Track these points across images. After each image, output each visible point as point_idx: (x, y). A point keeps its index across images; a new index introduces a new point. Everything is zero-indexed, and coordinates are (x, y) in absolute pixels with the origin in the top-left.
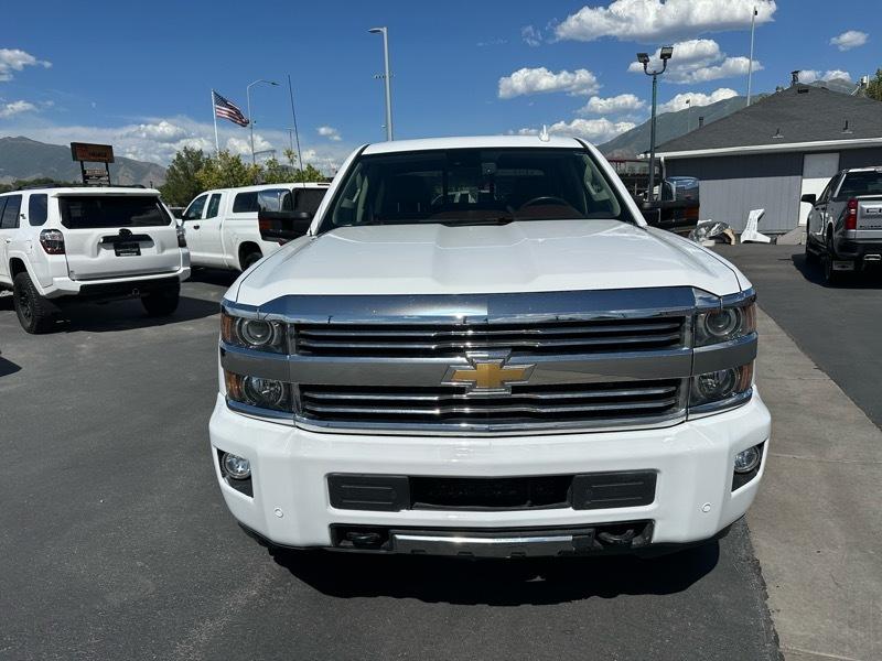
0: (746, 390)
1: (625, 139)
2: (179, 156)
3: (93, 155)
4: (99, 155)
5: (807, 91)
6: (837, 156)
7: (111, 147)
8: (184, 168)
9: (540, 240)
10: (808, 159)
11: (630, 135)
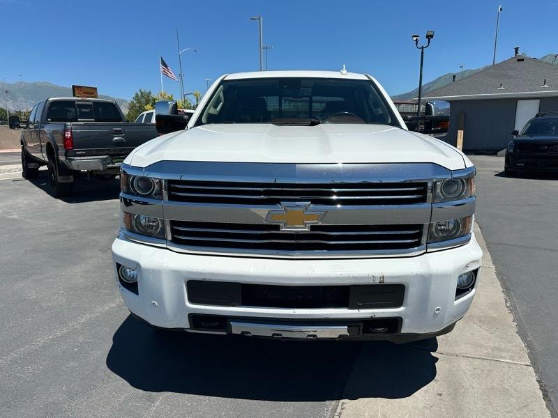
0: (467, 234)
2: (137, 95)
3: (86, 93)
4: (89, 93)
5: (523, 60)
6: (538, 102)
7: (96, 88)
8: (139, 102)
9: (340, 134)
10: (520, 103)
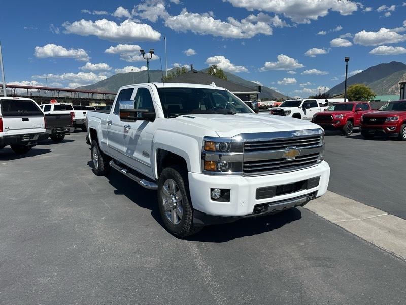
1: (102, 83)
5: (197, 72)
11: (105, 81)
